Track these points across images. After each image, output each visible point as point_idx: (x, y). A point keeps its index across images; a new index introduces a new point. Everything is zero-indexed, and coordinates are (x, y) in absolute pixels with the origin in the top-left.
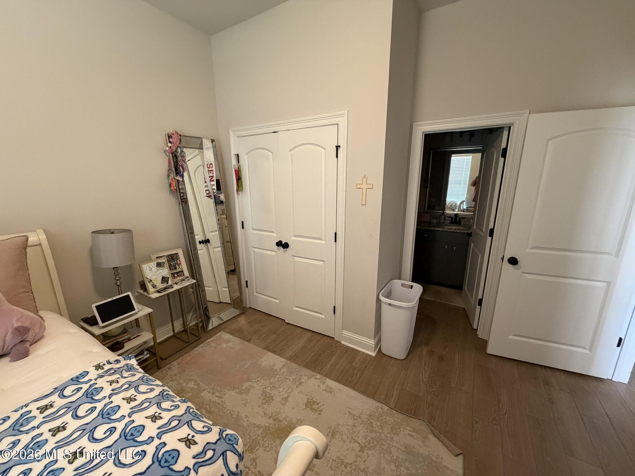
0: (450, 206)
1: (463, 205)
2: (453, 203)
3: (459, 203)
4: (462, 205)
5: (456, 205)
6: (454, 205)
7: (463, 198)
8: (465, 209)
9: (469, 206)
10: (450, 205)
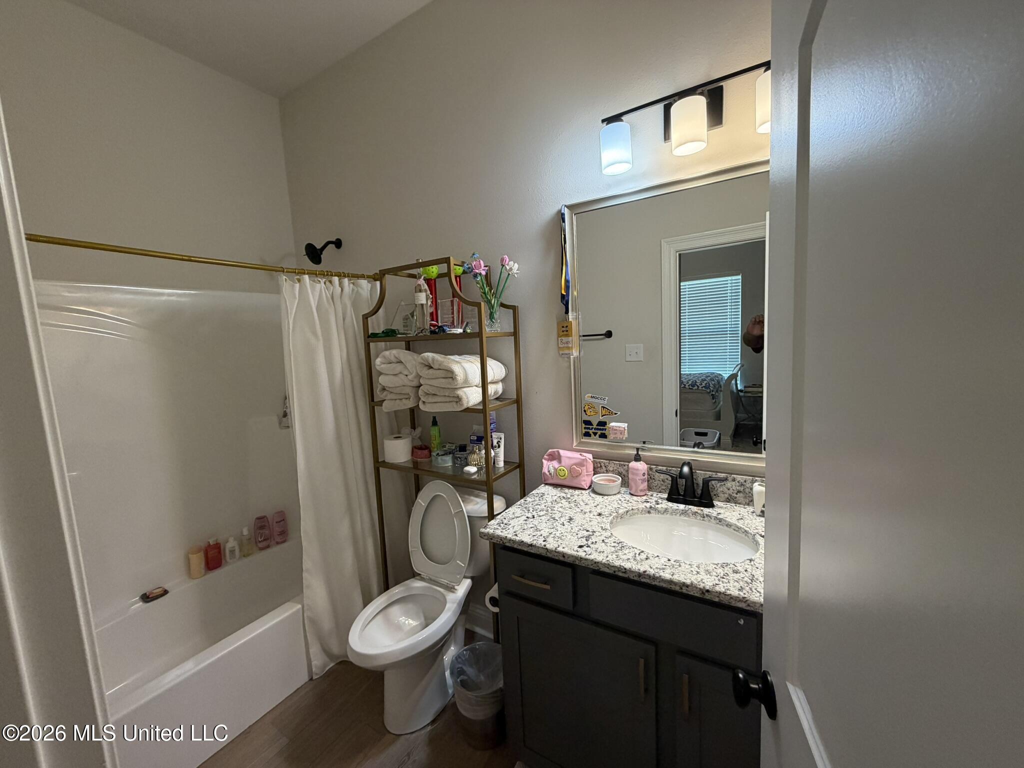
0: (704, 387)
1: (736, 381)
2: (712, 380)
3: (726, 376)
4: (733, 382)
5: (719, 382)
6: (714, 385)
7: (735, 366)
8: (741, 391)
9: (751, 384)
10: (704, 385)
